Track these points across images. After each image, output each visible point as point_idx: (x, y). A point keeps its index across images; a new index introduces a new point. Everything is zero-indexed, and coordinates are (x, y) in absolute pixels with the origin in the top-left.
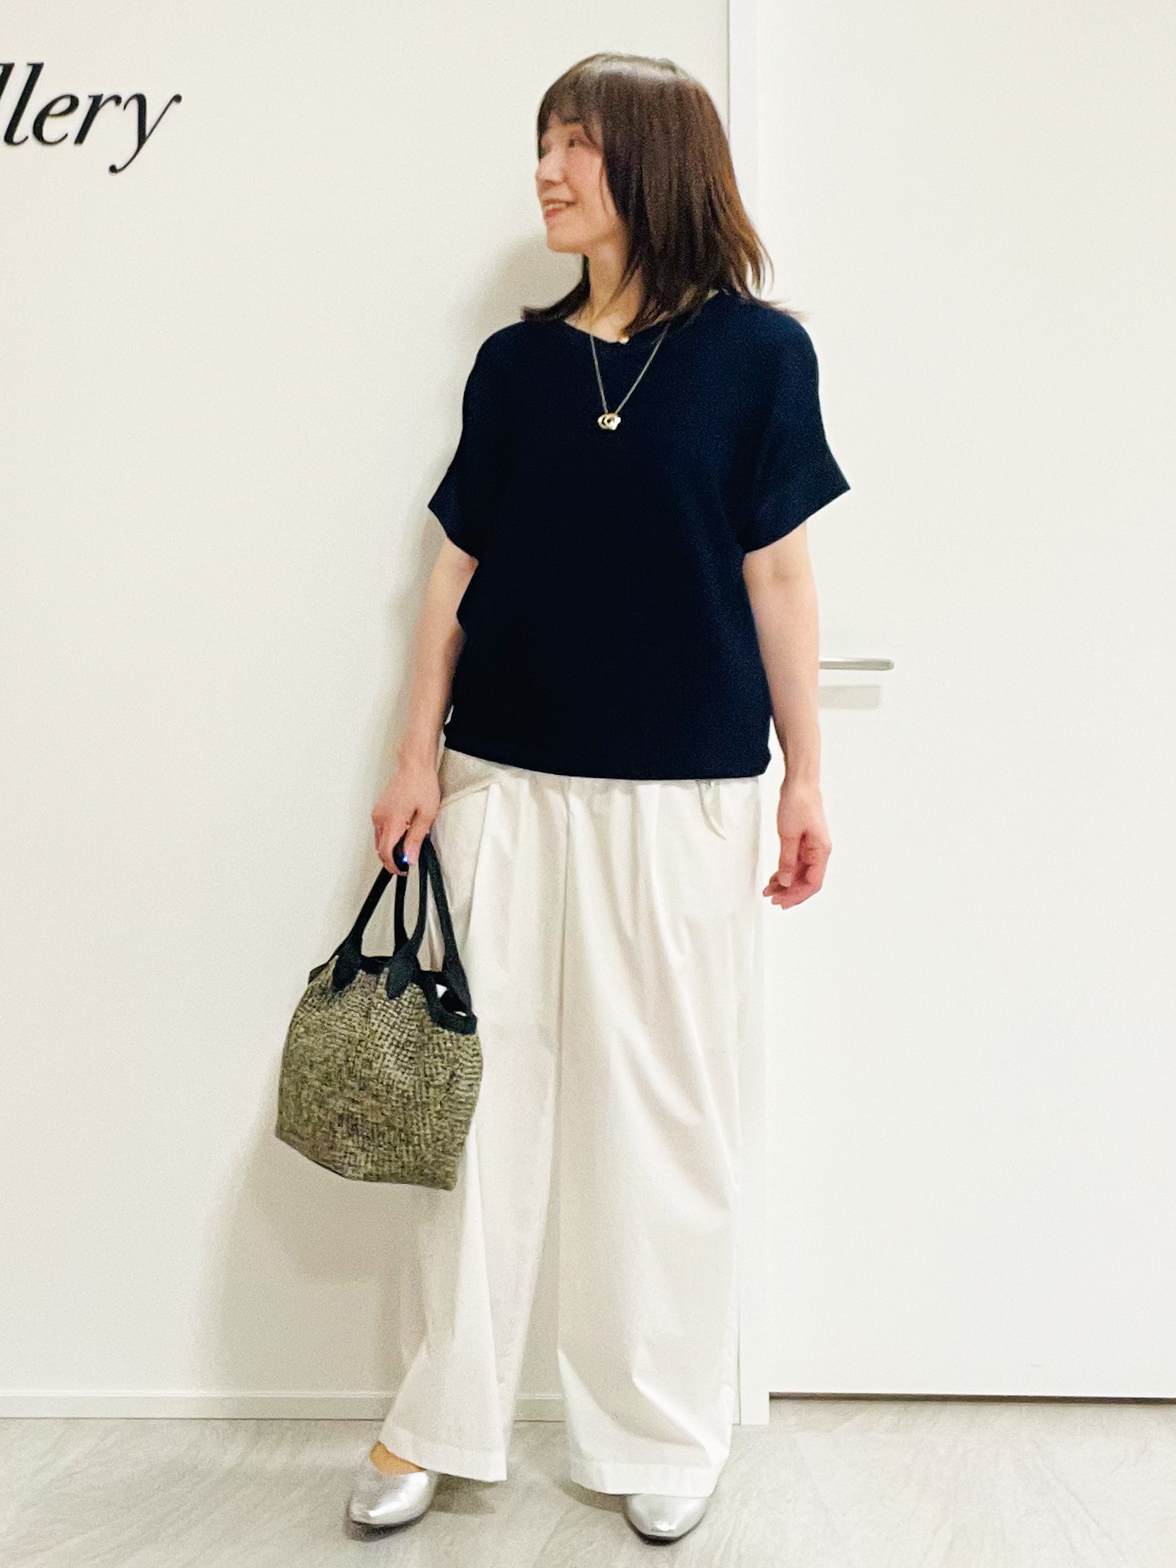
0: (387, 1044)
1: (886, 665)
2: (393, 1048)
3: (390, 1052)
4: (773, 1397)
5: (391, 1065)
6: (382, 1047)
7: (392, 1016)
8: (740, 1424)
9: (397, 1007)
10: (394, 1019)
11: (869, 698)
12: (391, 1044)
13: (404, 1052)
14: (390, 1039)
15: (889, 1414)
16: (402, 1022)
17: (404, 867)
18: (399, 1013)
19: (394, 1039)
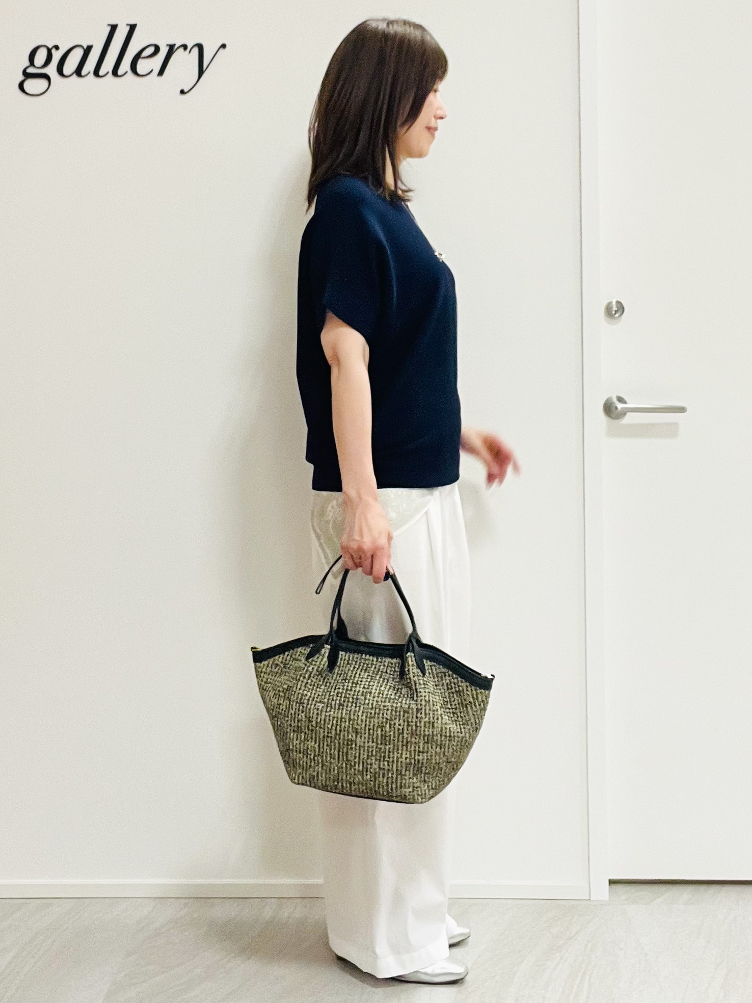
1: (682, 410)
4: (612, 882)
8: (589, 900)
11: (671, 431)
15: (686, 893)
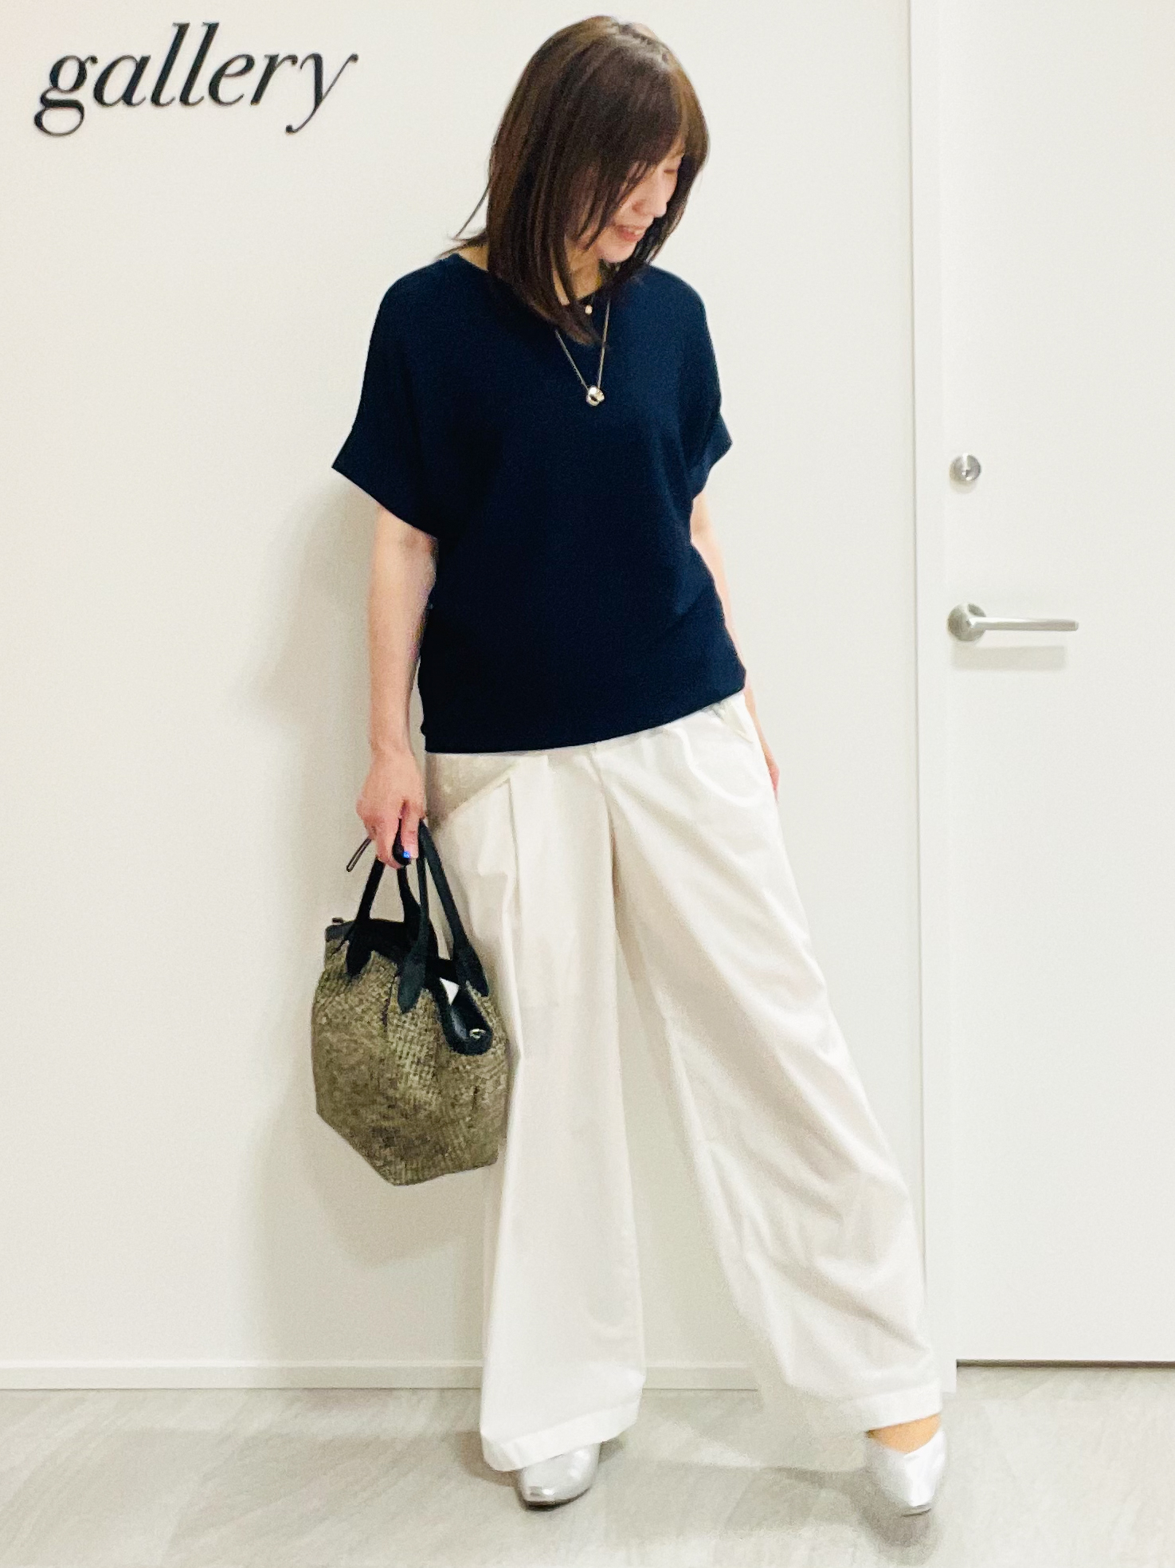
0: (408, 1062)
1: (1070, 626)
2: (414, 1066)
3: (412, 1072)
4: (964, 1365)
5: (414, 1085)
6: (403, 1066)
7: (409, 1030)
9: (413, 1019)
10: (411, 1034)
11: (1054, 659)
12: (412, 1062)
13: (426, 1068)
14: (410, 1057)
15: (1077, 1381)
16: (420, 1034)
17: (402, 861)
18: (416, 1025)
19: (414, 1055)
